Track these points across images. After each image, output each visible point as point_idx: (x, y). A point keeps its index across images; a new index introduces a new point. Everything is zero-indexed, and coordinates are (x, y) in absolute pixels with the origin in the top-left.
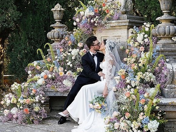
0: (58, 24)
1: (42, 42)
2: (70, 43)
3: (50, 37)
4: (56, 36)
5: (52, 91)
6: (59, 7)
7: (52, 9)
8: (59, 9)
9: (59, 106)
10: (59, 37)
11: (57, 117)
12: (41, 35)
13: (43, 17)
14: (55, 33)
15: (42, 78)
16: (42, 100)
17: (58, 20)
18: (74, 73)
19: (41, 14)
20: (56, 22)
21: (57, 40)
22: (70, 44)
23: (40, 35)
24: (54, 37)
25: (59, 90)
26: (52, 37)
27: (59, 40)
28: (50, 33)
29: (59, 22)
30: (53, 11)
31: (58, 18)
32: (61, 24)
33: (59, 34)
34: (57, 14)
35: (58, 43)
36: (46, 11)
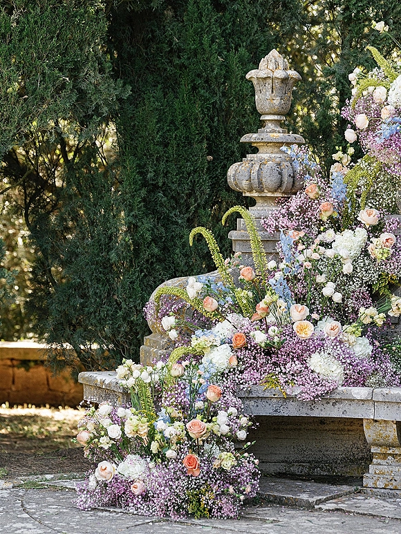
0: (272, 132)
1: (195, 201)
2: (326, 210)
3: (244, 182)
4: (269, 180)
5: (267, 394)
6: (281, 67)
7: (252, 74)
8: (280, 74)
9: (278, 458)
10: (280, 186)
11: (288, 499)
12: (195, 171)
13: (207, 100)
14: (265, 168)
15: (223, 343)
16: (241, 428)
17: (276, 117)
18: (350, 328)
19: (194, 88)
20: (262, 124)
21: (269, 195)
22: (328, 214)
23: (189, 174)
24: (260, 183)
25: (296, 391)
26: (251, 184)
27: (277, 197)
28: (243, 168)
29: (276, 126)
30: (255, 82)
31: (276, 107)
32: (283, 132)
33: (280, 173)
34: (272, 92)
35: (274, 206)
36: (216, 78)
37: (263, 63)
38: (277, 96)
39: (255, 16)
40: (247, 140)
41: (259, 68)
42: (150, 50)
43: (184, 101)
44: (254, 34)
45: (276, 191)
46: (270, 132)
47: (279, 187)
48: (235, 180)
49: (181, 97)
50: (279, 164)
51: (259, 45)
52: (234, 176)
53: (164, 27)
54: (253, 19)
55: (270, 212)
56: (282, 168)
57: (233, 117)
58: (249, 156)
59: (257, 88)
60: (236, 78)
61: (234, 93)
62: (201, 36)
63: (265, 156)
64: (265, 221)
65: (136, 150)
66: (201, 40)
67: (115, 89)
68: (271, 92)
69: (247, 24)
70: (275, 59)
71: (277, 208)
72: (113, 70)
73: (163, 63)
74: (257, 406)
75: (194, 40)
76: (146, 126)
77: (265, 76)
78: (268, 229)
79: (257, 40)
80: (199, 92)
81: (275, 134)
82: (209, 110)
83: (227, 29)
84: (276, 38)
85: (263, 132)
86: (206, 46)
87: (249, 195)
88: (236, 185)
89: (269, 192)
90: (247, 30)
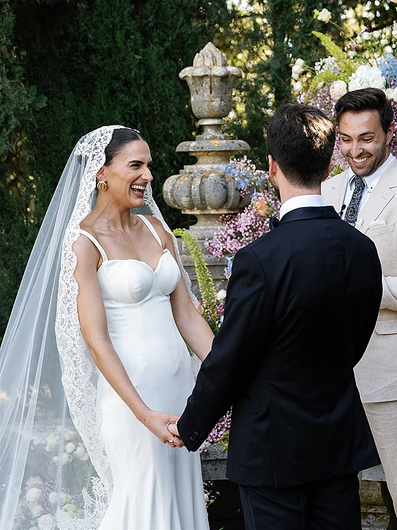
0: (213, 139)
3: (184, 199)
4: (213, 196)
6: (220, 62)
7: (186, 73)
8: (219, 71)
10: (226, 201)
13: (127, 105)
14: (208, 182)
17: (216, 122)
19: (112, 92)
20: (200, 130)
21: (213, 212)
24: (203, 199)
26: (191, 201)
27: (221, 215)
28: (182, 183)
29: (216, 132)
30: (190, 82)
31: (216, 110)
32: (226, 138)
33: (225, 187)
34: (211, 92)
35: (219, 225)
36: (135, 79)
37: (198, 59)
38: (216, 97)
39: (180, 6)
40: (184, 149)
41: (194, 65)
42: (64, 49)
43: (102, 108)
44: (180, 27)
45: (220, 207)
46: (211, 139)
47: (224, 203)
48: (172, 196)
49: (98, 102)
50: (223, 176)
51: (186, 39)
52: (172, 191)
53: (78, 22)
54: (178, 10)
55: (215, 233)
56: (227, 180)
57: (159, 122)
58: (187, 168)
59: (192, 88)
60: (158, 79)
61: (156, 95)
62: (114, 34)
63: (206, 167)
64: (210, 244)
65: (51, 165)
66: (114, 37)
67: (28, 97)
68: (209, 93)
69: (172, 16)
70: (212, 54)
71: (222, 227)
72: (24, 75)
73: (79, 64)
74: (216, 469)
75: (107, 38)
76: (58, 138)
77: (202, 74)
78: (214, 253)
79: (183, 33)
80: (118, 96)
81: (217, 142)
82: (130, 117)
83: (149, 22)
84: (202, 31)
85: (202, 139)
86: (120, 45)
87: (190, 213)
88: (175, 202)
89: (213, 208)
90: (172, 22)
